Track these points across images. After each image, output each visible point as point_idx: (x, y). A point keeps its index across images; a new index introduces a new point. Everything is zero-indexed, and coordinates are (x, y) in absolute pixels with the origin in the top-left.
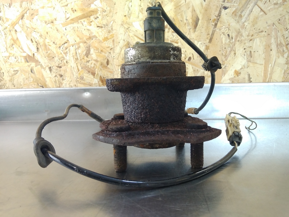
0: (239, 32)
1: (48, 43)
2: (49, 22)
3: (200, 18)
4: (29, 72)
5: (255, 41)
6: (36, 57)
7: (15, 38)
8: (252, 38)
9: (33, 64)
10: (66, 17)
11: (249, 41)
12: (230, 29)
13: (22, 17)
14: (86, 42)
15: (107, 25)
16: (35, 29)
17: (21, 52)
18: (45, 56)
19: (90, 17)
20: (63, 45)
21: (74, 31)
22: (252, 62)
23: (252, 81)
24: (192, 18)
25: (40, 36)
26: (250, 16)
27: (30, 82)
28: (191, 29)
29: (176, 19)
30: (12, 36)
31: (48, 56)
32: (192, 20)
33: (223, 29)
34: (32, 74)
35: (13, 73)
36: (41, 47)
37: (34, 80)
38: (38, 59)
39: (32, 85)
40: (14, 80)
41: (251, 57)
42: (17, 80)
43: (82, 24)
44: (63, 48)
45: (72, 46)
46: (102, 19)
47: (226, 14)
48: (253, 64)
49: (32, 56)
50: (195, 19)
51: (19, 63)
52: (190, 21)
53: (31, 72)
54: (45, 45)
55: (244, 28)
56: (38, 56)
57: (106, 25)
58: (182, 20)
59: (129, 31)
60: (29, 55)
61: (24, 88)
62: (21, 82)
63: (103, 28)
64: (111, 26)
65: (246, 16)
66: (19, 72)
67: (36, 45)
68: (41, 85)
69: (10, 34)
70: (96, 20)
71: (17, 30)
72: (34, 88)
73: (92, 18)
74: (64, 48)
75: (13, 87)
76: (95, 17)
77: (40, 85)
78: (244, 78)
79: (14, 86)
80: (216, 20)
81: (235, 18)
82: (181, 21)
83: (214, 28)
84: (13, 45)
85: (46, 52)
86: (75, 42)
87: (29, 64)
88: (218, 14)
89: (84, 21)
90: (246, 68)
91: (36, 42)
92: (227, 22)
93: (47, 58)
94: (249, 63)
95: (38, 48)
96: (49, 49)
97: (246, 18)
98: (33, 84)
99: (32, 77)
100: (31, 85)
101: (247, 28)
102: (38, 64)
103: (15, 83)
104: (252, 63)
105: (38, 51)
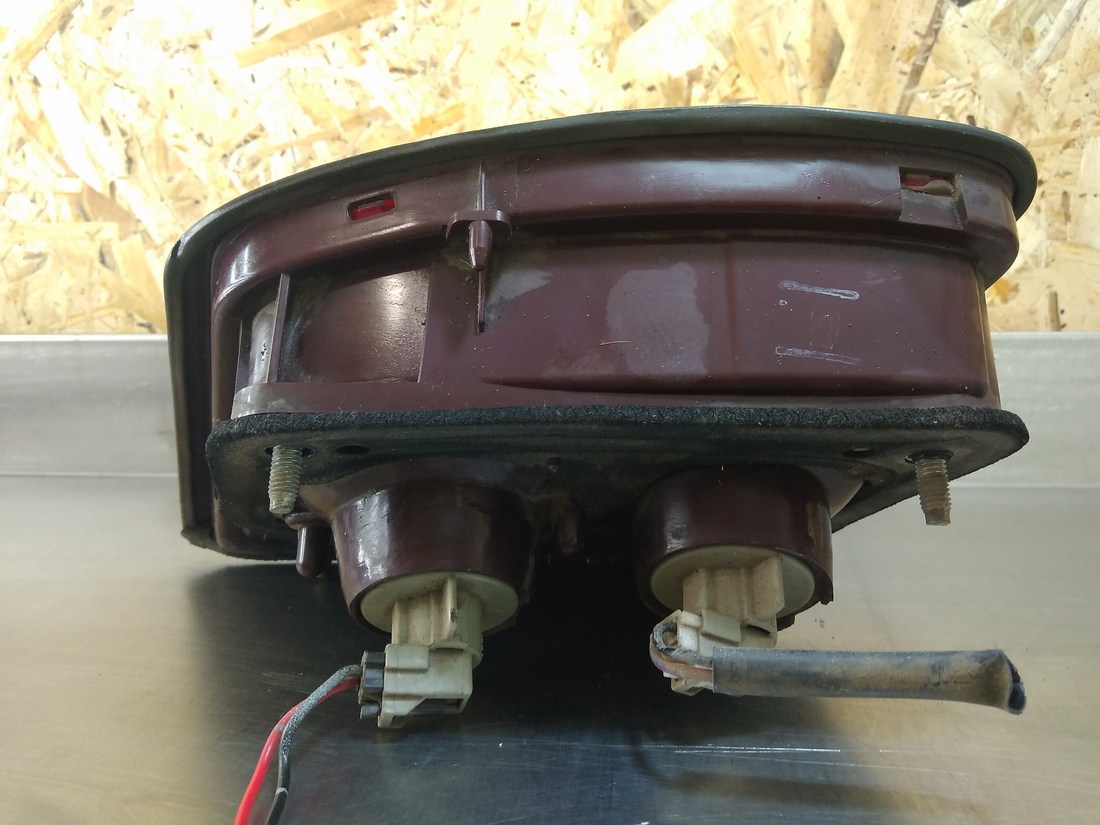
0: (1018, 107)
1: (176, 136)
2: (182, 47)
3: (849, 41)
4: (92, 261)
5: (1088, 148)
6: (121, 198)
7: (33, 116)
8: (1072, 137)
9: (109, 230)
10: (253, 26)
11: (1060, 146)
12: (979, 91)
13: (64, 21)
14: (339, 138)
15: (435, 64)
16: (118, 75)
17: (59, 176)
18: (164, 195)
19: (359, 27)
20: (239, 146)
21: (290, 84)
22: (1069, 239)
23: (1064, 325)
24: (812, 41)
25: (140, 106)
26: (1070, 39)
27: (96, 304)
28: (805, 86)
29: (741, 44)
30: (19, 104)
31: (176, 196)
32: (812, 49)
33: (948, 94)
34: (106, 272)
35: (23, 264)
36: (143, 156)
37: (111, 297)
38: (129, 207)
39: (104, 319)
40: (26, 296)
41: (1068, 218)
42: (42, 297)
43: (326, 57)
44: (239, 160)
45: (280, 153)
46: (413, 36)
47: (965, 26)
48: (1073, 249)
49: (106, 192)
50: (825, 44)
51: (49, 221)
52: (804, 52)
53: (103, 262)
54: (163, 148)
55: (1042, 90)
56: (129, 196)
57: (428, 65)
58: (766, 45)
59: (530, 91)
60: (91, 191)
61: (69, 330)
62: (57, 304)
63: (417, 77)
64: (453, 70)
65: (1052, 36)
66: (50, 261)
67: (124, 145)
68: (144, 321)
69: (10, 97)
70: (385, 38)
71: (40, 80)
72: (114, 331)
73: (369, 31)
74: (245, 163)
75: (25, 327)
76: (384, 26)
77: (139, 319)
78: (1032, 313)
79: (29, 323)
80: (917, 53)
81: (1004, 44)
82: (765, 51)
83: (909, 86)
84: (21, 142)
85: (165, 175)
86: (294, 138)
87: (92, 226)
88: (930, 27)
89: (334, 44)
90: (1043, 264)
91: (124, 133)
92: (969, 62)
93: (170, 202)
94: (1058, 244)
95: (130, 161)
96: (179, 166)
97: (1054, 47)
98: (110, 315)
99: (104, 285)
100: (100, 318)
101: (1053, 91)
102: (132, 228)
103: (32, 306)
104: (1071, 244)
105: (129, 170)
